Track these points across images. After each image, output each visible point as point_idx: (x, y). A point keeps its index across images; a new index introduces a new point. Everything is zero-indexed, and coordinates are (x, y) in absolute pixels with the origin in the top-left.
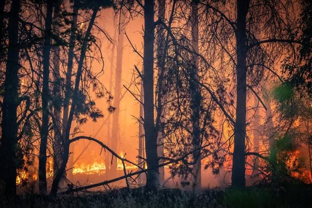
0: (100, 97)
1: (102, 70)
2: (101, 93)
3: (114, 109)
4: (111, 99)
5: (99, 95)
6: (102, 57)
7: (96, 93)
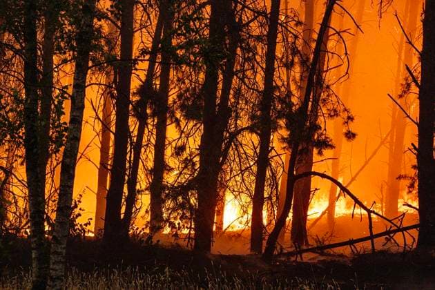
0: (331, 116)
1: (347, 73)
2: (335, 111)
3: (354, 135)
4: (350, 121)
5: (332, 114)
6: (346, 54)
7: (328, 110)
